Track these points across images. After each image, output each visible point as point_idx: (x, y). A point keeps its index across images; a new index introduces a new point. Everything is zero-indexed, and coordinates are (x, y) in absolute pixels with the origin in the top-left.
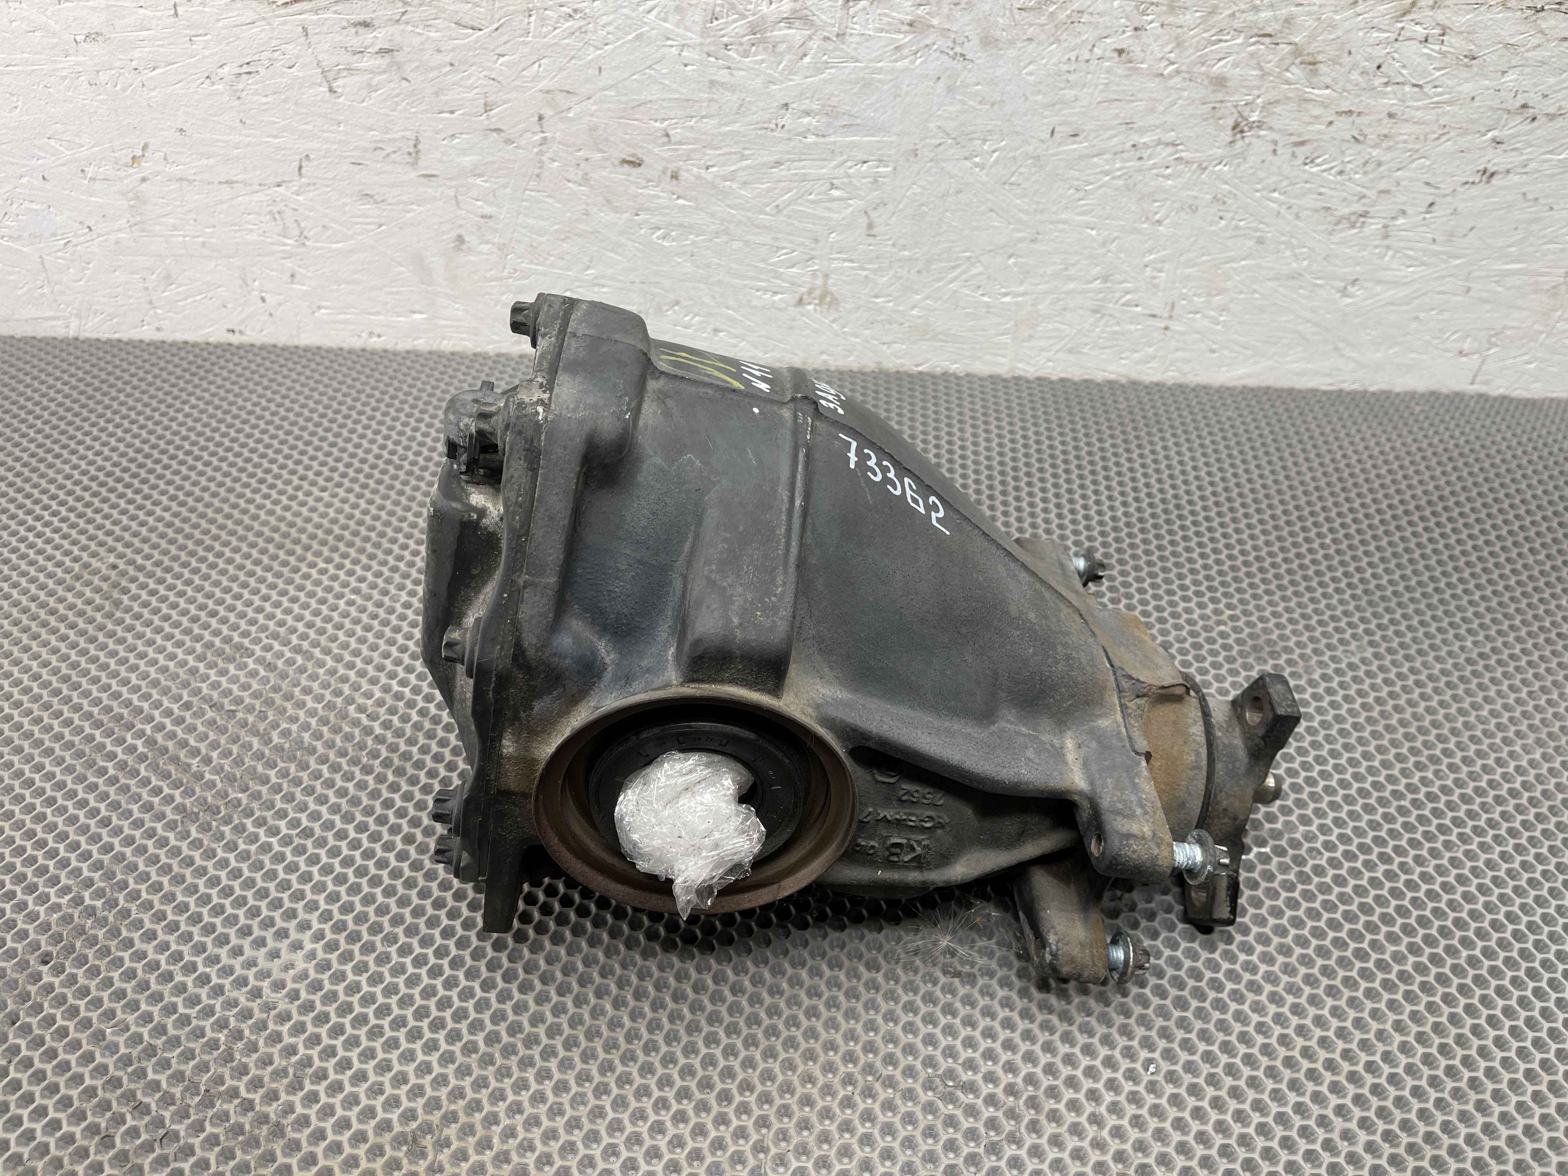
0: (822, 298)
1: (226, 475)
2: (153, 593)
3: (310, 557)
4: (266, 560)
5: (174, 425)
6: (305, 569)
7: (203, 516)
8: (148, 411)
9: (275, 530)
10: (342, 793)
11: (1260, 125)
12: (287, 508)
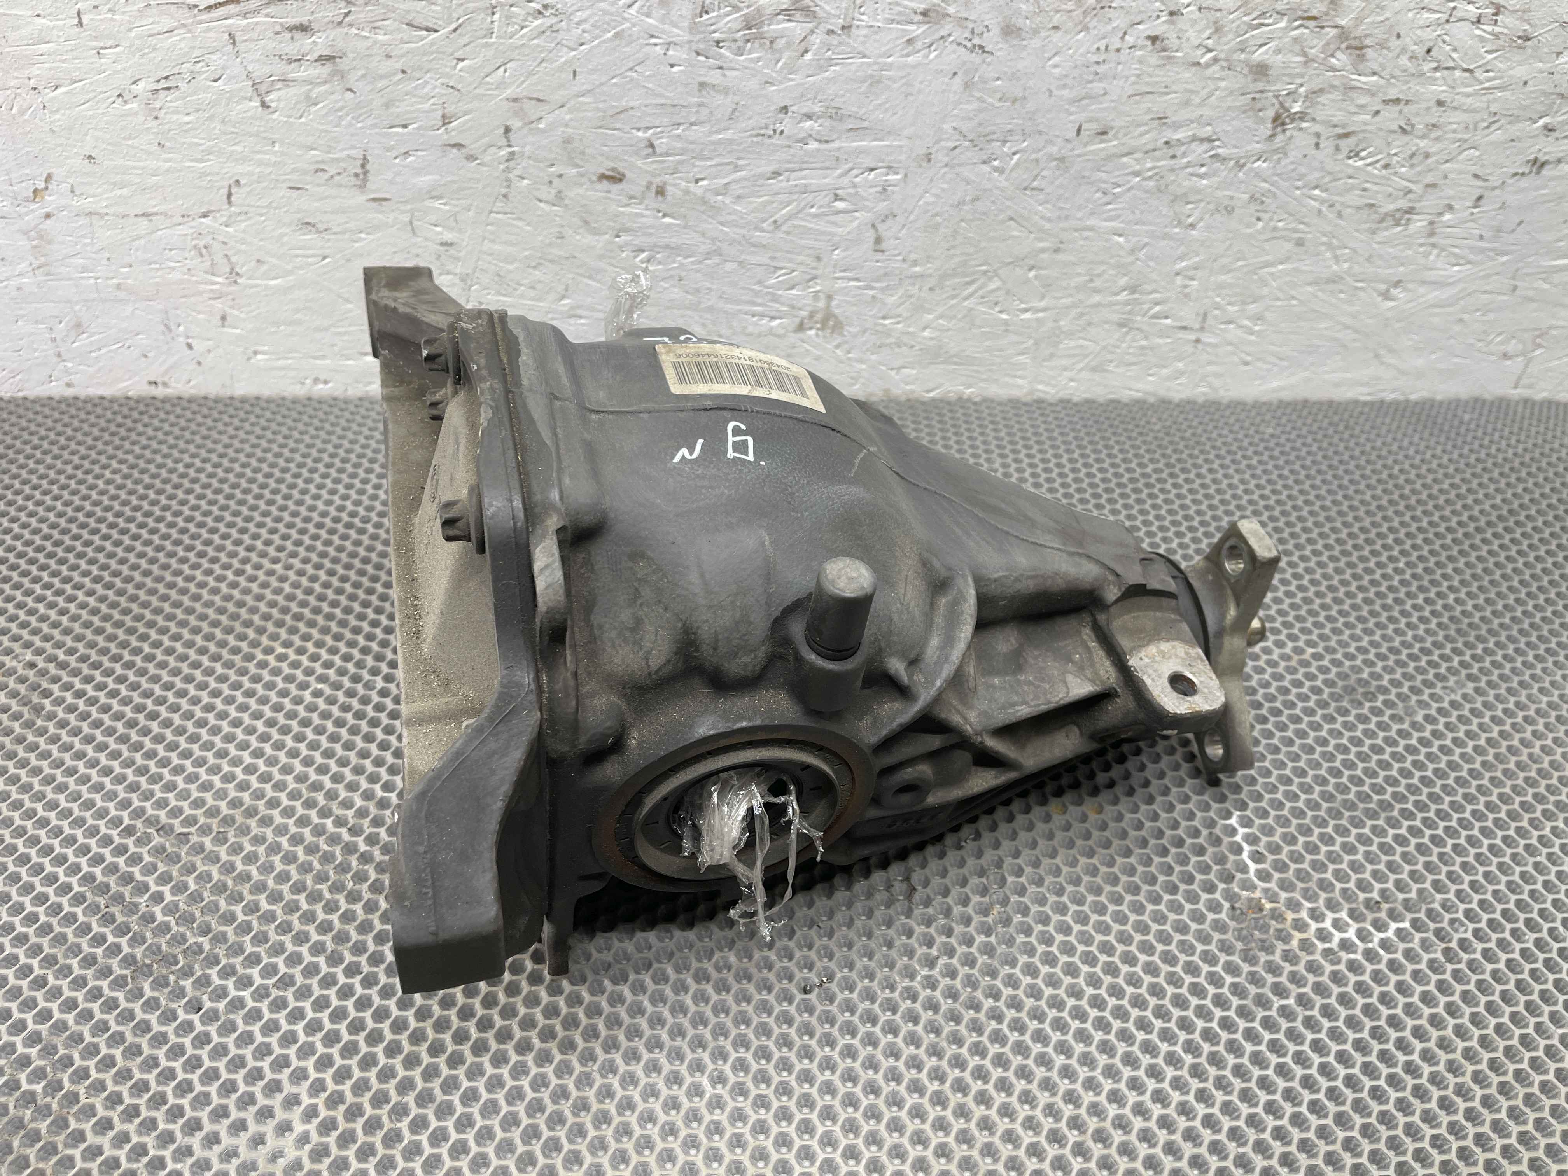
0: (824, 322)
1: (159, 549)
2: (79, 694)
3: (265, 641)
4: (212, 647)
5: (94, 494)
6: (260, 656)
7: (133, 599)
8: (62, 479)
9: (222, 611)
10: (325, 928)
11: (1302, 116)
12: (234, 585)
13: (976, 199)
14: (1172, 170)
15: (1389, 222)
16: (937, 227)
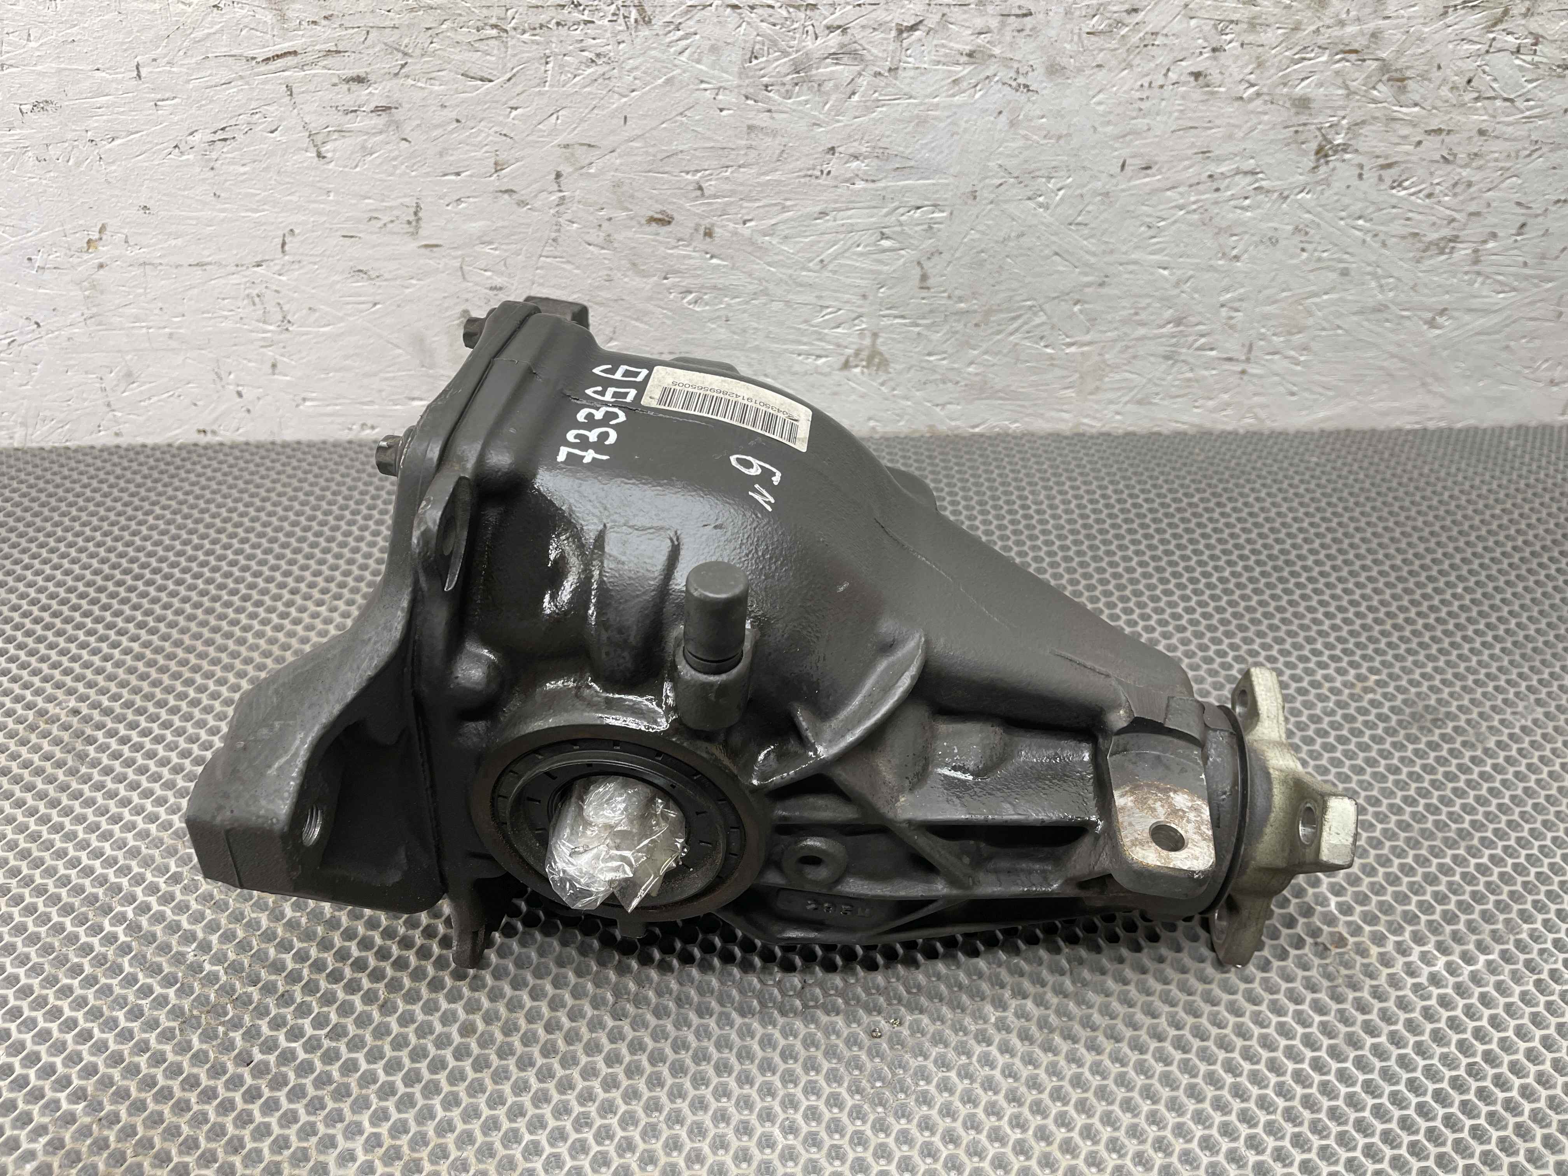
13: (1022, 235)
14: (1216, 203)
15: (1434, 250)
16: (981, 264)
